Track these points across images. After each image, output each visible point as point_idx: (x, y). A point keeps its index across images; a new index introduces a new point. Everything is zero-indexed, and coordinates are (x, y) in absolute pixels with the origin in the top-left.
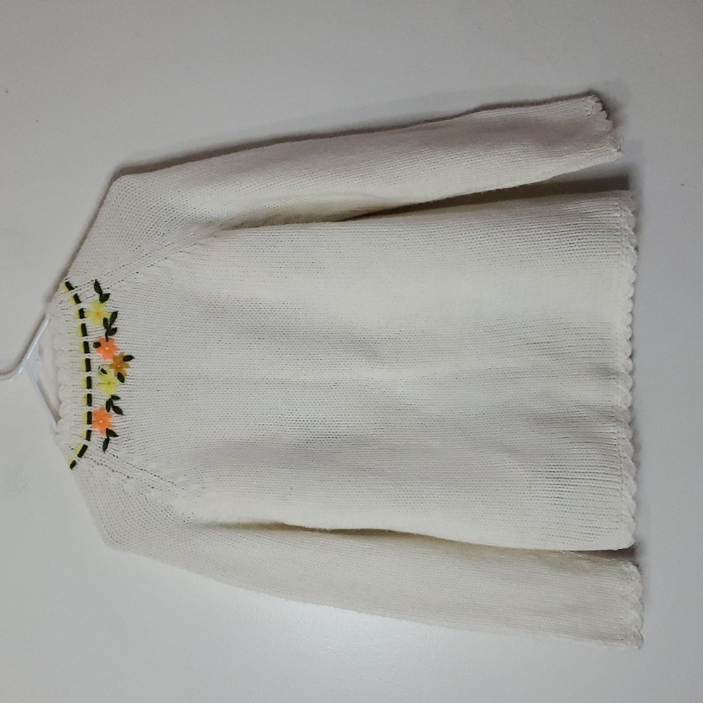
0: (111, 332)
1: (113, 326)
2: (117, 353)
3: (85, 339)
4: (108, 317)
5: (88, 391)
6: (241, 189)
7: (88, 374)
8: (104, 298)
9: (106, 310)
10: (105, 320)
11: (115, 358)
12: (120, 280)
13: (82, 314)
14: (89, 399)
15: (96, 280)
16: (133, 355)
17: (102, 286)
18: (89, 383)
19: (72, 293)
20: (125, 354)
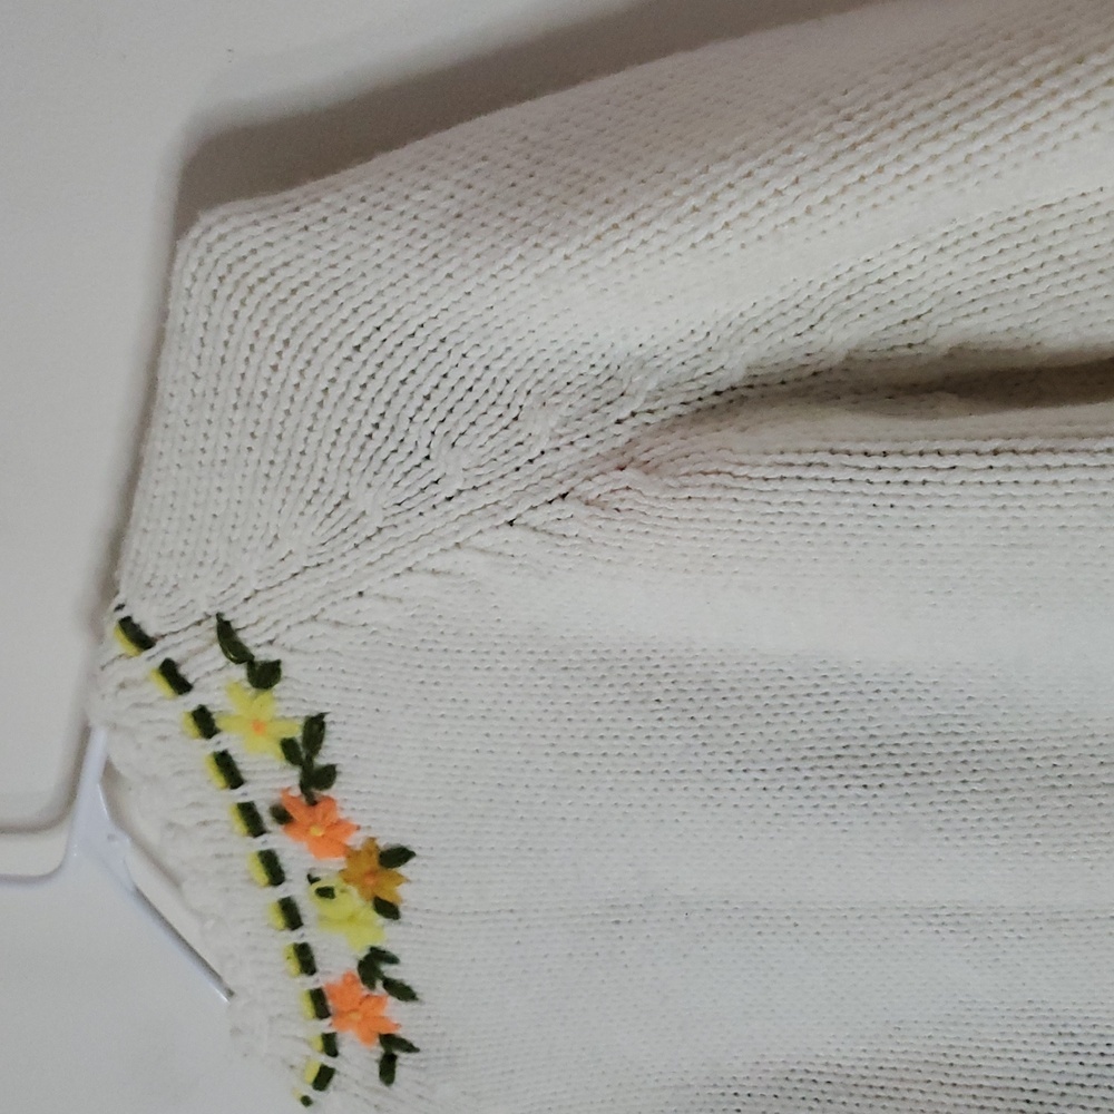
0: (317, 779)
1: (321, 761)
2: (356, 840)
3: (239, 795)
4: (296, 733)
5: (295, 937)
6: (716, 226)
7: (281, 892)
8: (265, 675)
9: (285, 709)
10: (288, 747)
11: (351, 855)
12: (306, 615)
13: (205, 722)
14: (305, 958)
15: (219, 616)
16: (413, 847)
17: (249, 639)
18: (291, 914)
19: (149, 662)
20: (383, 844)
